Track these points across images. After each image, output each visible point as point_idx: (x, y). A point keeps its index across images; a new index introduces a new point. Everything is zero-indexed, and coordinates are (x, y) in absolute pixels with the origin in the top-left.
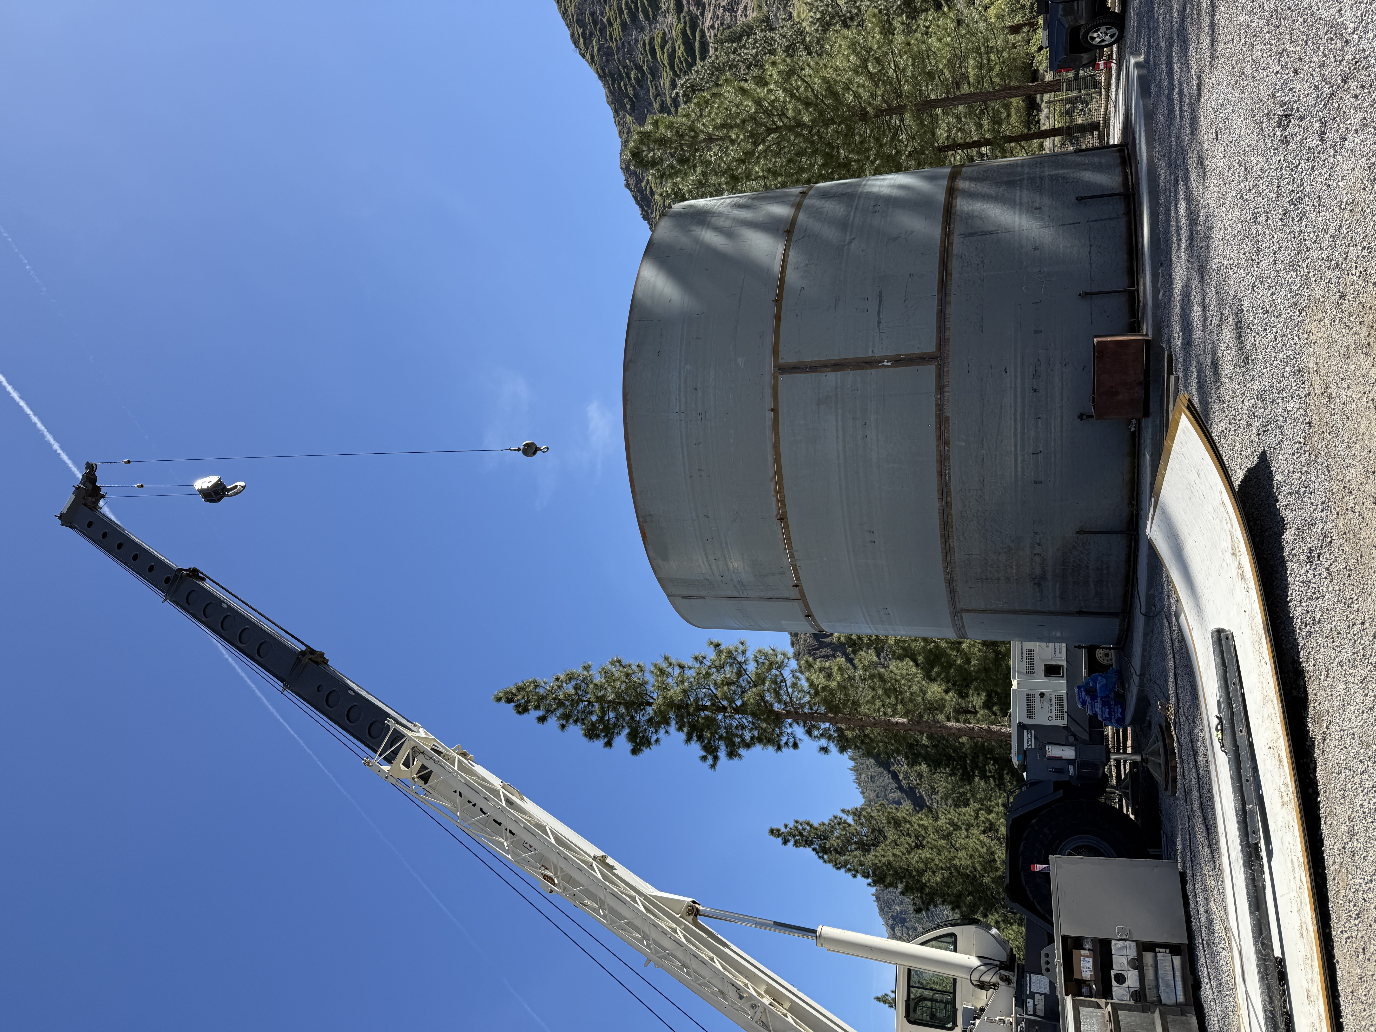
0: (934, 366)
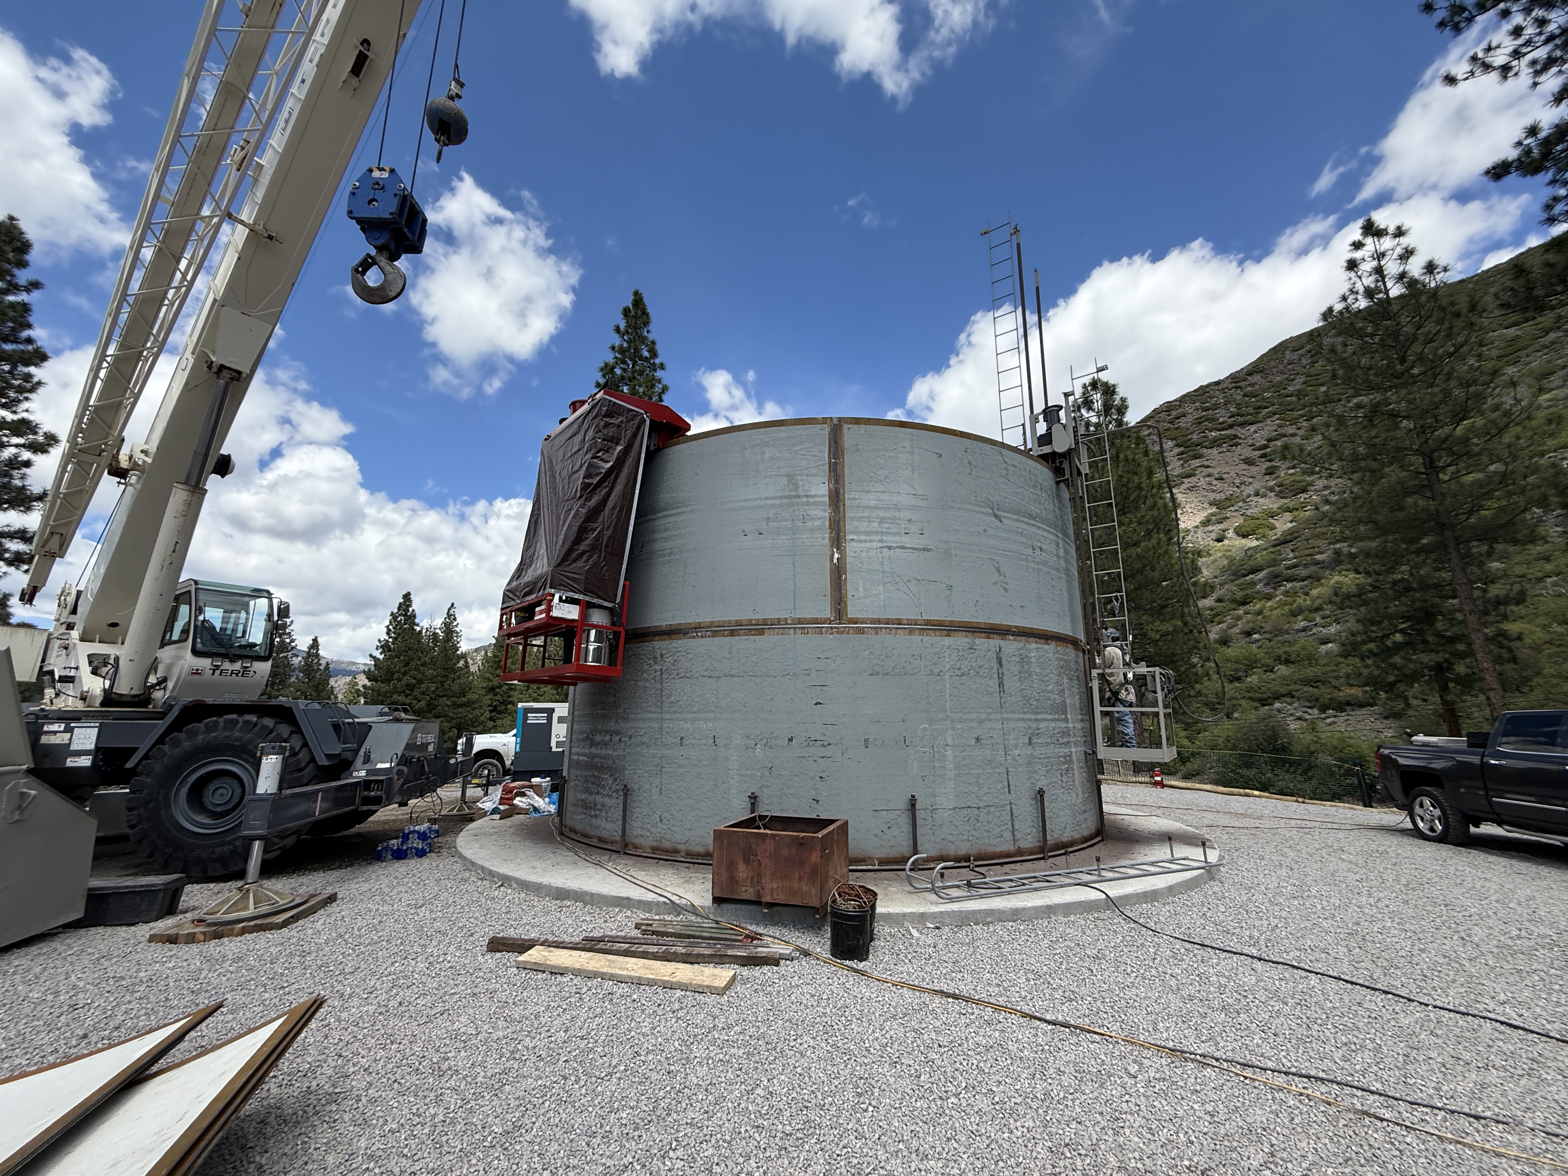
0: (828, 615)
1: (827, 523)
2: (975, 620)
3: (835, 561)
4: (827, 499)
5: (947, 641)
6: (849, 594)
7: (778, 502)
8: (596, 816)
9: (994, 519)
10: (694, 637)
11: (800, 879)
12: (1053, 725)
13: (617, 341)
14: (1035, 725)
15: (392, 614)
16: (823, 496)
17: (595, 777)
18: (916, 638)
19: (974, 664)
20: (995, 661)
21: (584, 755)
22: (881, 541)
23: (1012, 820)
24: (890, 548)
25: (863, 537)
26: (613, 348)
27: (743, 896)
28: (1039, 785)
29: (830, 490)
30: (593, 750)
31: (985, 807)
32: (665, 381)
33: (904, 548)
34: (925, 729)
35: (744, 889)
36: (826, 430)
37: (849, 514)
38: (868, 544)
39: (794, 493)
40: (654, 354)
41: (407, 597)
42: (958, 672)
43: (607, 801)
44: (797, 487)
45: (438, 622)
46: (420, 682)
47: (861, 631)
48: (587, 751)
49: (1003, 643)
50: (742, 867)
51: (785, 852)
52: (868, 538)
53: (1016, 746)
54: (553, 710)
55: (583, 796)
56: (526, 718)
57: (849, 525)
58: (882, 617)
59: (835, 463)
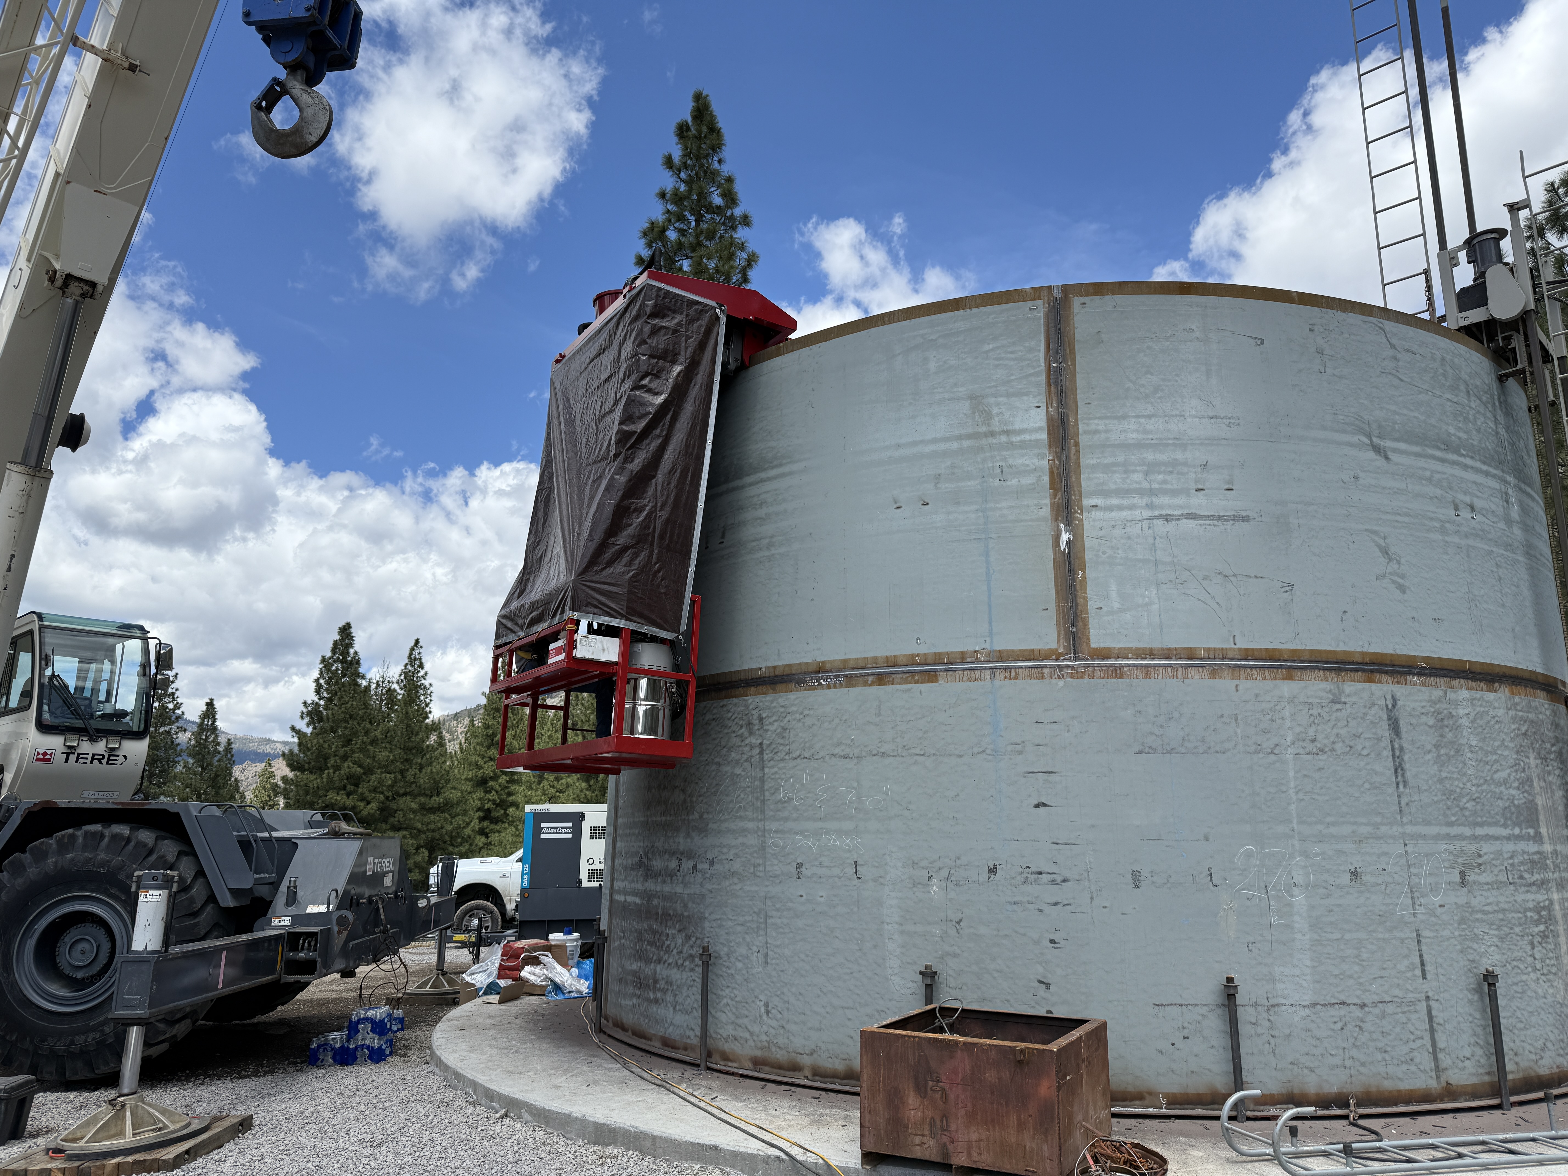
0: (1053, 645)
1: (1046, 479)
2: (1342, 648)
3: (1063, 546)
4: (1044, 436)
5: (1287, 688)
6: (1092, 605)
7: (955, 445)
8: (656, 1001)
9: (1372, 455)
10: (814, 688)
11: (1021, 1127)
12: (1510, 847)
13: (668, 181)
14: (1472, 848)
15: (324, 660)
16: (1038, 430)
17: (654, 932)
18: (1226, 684)
19: (1343, 732)
20: (1385, 724)
21: (635, 893)
22: (1150, 506)
23: (1432, 1031)
24: (1167, 518)
25: (1115, 501)
26: (662, 195)
27: (918, 1153)
28: (1486, 964)
29: (1050, 420)
30: (650, 885)
31: (1375, 1004)
32: (751, 247)
33: (1195, 516)
34: (1249, 855)
35: (917, 1140)
36: (1039, 310)
37: (1087, 460)
38: (1125, 514)
39: (984, 429)
40: (731, 198)
41: (346, 631)
42: (1311, 747)
43: (675, 975)
44: (988, 416)
45: (395, 672)
46: (369, 771)
47: (1117, 672)
48: (639, 886)
49: (1400, 690)
50: (912, 1100)
51: (991, 1076)
52: (1125, 502)
53: (1434, 889)
54: (582, 816)
55: (635, 967)
56: (538, 830)
57: (1088, 480)
58: (1156, 645)
59: (1059, 370)
